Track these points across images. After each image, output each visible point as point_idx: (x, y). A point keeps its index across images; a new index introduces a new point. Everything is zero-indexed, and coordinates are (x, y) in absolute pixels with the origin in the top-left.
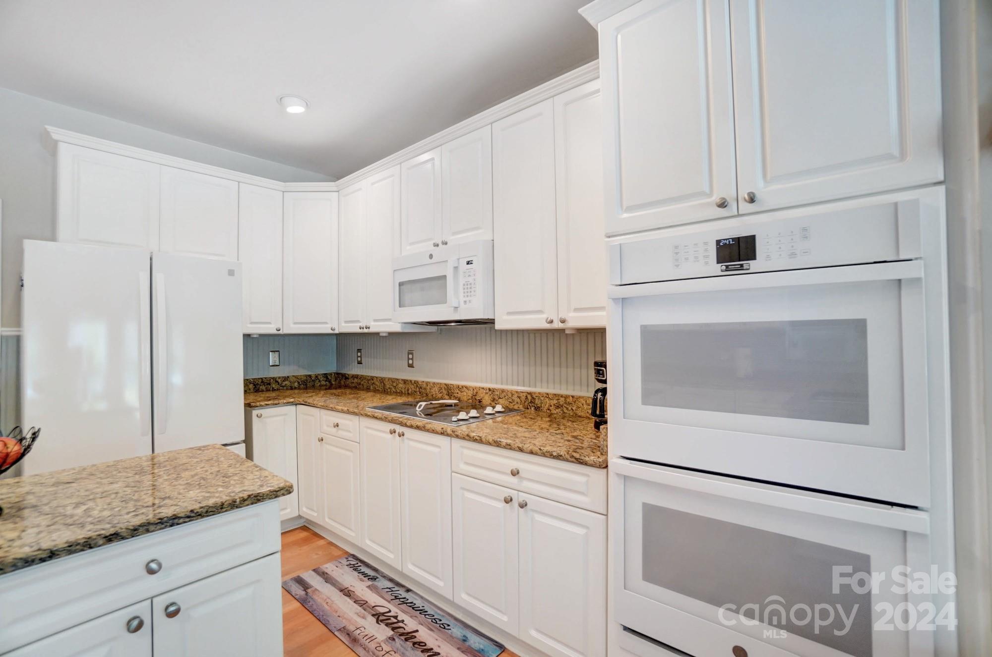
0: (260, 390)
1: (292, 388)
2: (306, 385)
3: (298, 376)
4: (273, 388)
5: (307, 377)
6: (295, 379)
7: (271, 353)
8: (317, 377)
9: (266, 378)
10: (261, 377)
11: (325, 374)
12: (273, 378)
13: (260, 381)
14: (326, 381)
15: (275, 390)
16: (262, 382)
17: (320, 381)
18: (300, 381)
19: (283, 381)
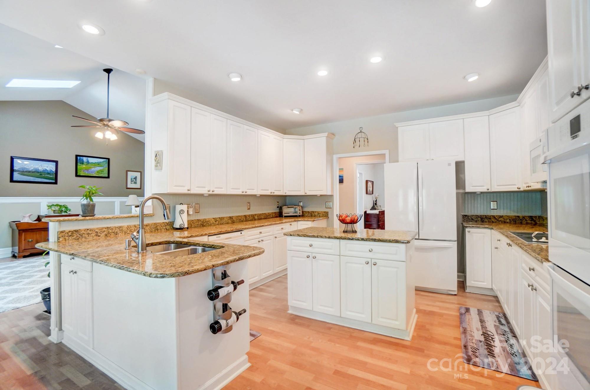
0: (485, 221)
1: (505, 222)
2: (515, 221)
3: (510, 216)
4: (492, 221)
5: (516, 217)
6: (507, 218)
7: (491, 202)
8: (524, 217)
9: (488, 215)
10: (485, 215)
11: (530, 216)
12: (493, 216)
13: (485, 216)
14: (531, 221)
15: (494, 222)
16: (486, 217)
17: (526, 220)
18: (511, 219)
19: (499, 218)
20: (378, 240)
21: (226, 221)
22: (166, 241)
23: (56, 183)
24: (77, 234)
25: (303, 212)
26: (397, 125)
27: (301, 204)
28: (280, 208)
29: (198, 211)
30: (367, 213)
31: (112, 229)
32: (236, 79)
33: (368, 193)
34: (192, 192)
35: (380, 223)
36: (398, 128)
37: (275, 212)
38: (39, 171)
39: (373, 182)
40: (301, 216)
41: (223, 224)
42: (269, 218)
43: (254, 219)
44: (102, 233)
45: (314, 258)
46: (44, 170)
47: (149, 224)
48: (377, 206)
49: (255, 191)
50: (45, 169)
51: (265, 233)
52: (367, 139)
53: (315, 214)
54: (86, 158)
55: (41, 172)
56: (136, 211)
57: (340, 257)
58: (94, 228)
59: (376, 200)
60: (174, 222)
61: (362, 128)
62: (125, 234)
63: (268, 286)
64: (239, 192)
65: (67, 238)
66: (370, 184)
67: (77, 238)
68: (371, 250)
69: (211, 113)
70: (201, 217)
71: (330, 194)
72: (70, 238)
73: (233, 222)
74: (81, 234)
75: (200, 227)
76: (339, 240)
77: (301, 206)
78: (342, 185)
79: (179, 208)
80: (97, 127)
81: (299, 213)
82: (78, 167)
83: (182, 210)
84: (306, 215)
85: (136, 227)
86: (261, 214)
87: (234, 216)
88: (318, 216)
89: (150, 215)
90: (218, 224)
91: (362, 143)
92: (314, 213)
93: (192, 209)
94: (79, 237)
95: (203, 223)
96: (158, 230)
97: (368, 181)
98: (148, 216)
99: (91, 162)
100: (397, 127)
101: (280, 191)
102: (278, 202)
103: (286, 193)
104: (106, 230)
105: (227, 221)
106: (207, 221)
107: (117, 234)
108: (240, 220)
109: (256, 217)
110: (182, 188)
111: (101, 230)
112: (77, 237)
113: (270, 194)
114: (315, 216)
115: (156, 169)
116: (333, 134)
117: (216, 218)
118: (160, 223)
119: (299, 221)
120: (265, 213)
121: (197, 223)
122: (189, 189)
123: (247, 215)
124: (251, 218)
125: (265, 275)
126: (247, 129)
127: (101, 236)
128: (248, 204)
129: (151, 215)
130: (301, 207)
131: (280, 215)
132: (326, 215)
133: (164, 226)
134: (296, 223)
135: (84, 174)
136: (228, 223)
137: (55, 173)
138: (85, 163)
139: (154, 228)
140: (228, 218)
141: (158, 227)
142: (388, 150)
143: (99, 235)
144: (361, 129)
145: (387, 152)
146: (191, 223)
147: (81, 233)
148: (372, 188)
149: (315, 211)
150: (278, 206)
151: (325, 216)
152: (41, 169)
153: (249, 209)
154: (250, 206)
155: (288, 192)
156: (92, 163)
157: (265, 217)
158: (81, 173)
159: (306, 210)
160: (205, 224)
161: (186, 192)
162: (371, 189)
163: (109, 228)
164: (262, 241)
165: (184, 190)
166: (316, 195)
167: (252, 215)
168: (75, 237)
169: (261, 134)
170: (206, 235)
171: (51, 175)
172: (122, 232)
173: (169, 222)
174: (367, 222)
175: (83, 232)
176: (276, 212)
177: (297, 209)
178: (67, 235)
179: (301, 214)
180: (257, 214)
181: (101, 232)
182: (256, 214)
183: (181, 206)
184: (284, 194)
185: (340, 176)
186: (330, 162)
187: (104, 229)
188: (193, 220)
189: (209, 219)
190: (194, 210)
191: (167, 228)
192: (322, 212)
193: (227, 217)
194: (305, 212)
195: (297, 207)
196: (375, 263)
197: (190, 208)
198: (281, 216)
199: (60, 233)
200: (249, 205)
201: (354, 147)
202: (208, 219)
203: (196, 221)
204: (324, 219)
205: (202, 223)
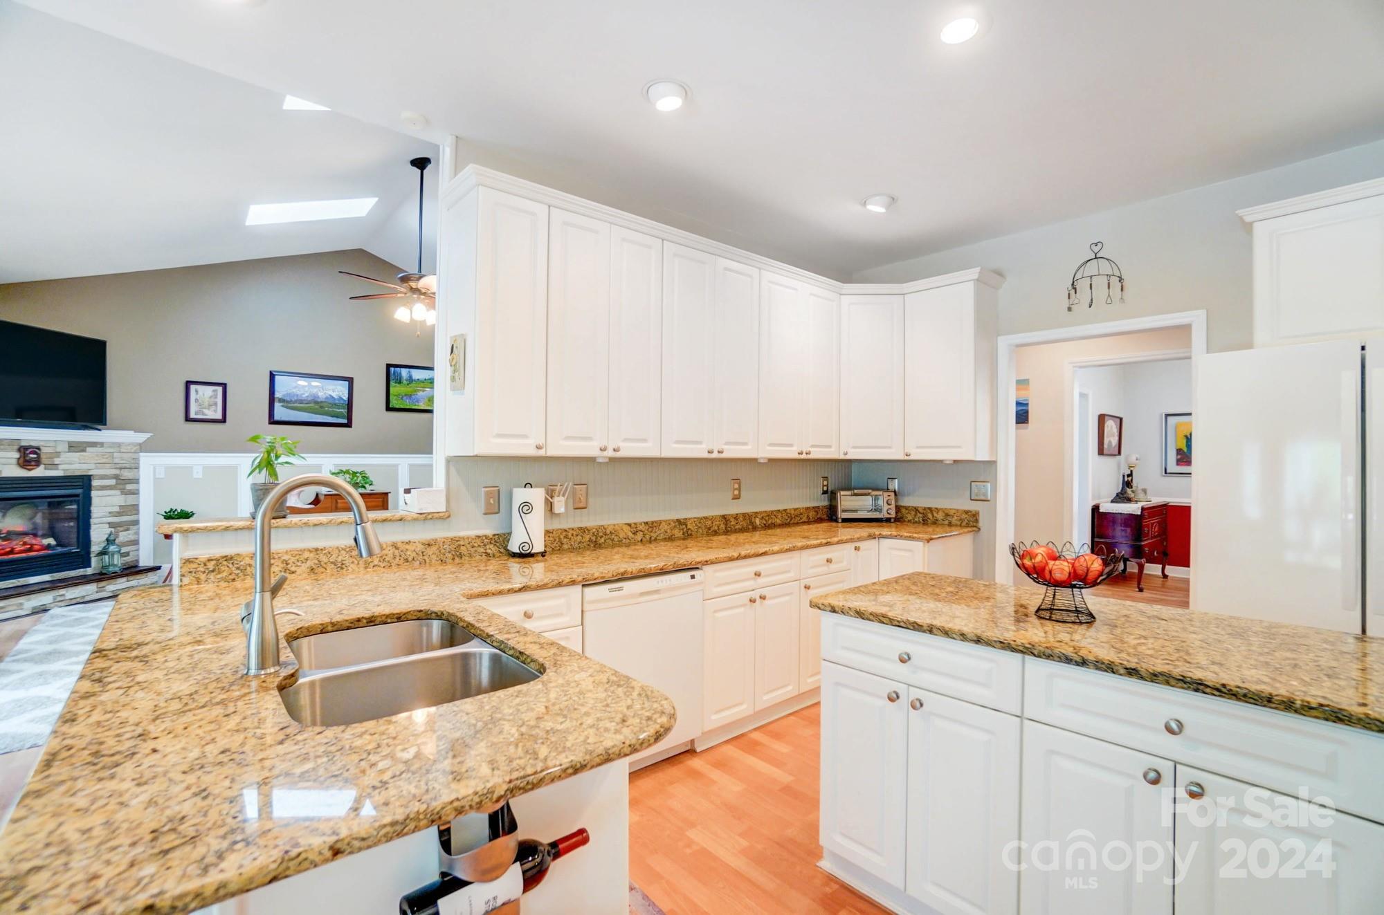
20: (1218, 690)
21: (666, 532)
22: (421, 611)
23: (349, 425)
24: (231, 566)
25: (898, 508)
26: (1248, 214)
27: (895, 485)
28: (832, 495)
29: (582, 505)
30: (1101, 511)
31: (329, 553)
32: (669, 103)
33: (1105, 452)
34: (552, 451)
35: (1143, 543)
36: (1255, 225)
37: (816, 507)
38: (319, 400)
39: (1121, 419)
40: (892, 520)
41: (656, 539)
42: (797, 523)
43: (750, 527)
44: (299, 564)
45: (914, 707)
46: (327, 398)
47: (436, 541)
48: (1133, 492)
49: (749, 447)
50: (330, 395)
51: (768, 576)
52: (1121, 279)
53: (935, 515)
54: (408, 370)
55: (322, 402)
56: (406, 503)
57: (1022, 723)
58: (280, 551)
59: (1131, 471)
60: (510, 534)
61: (1100, 245)
62: (366, 568)
63: (777, 736)
64: (699, 452)
65: (203, 577)
66: (1111, 426)
67: (231, 577)
68: (1174, 726)
69: (611, 223)
70: (590, 520)
71: (986, 458)
72: (212, 576)
73: (688, 535)
74: (242, 568)
75: (587, 548)
76: (1019, 656)
77: (895, 492)
78: (1027, 428)
79: (521, 495)
80: (399, 295)
81: (888, 511)
82: (392, 390)
83: (526, 504)
84: (910, 517)
85: (397, 548)
86: (772, 511)
87: (690, 519)
88: (946, 522)
89: (437, 515)
90: (641, 540)
91: (1101, 292)
92: (933, 515)
93: (562, 499)
94: (237, 575)
95: (596, 538)
96: (461, 556)
97: (1106, 418)
98: (431, 519)
99: (417, 378)
100: (1251, 224)
101: (830, 447)
102: (826, 478)
103: (846, 454)
104: (312, 555)
105: (669, 531)
106: (608, 532)
107: (342, 568)
108: (709, 529)
109: (758, 521)
110: (520, 441)
111: (297, 557)
112: (230, 574)
113: (796, 456)
114: (935, 523)
115: (453, 389)
116: (999, 274)
117: (635, 524)
118: (468, 538)
119: (884, 537)
120: (785, 510)
121: (579, 537)
122: (541, 442)
123: (732, 515)
124: (742, 523)
125: (768, 699)
126: (726, 269)
127: (297, 573)
128: (735, 483)
129: (441, 514)
130: (893, 494)
131: (830, 515)
132: (970, 522)
133: (479, 546)
134: (873, 543)
135: (403, 404)
136: (670, 539)
137: (347, 403)
138: (405, 382)
139: (449, 552)
140: (673, 524)
141: (462, 548)
142: (1204, 312)
143: (293, 569)
144: (1096, 249)
145: (1197, 319)
146: (562, 537)
147: (242, 563)
148: (1117, 438)
149: (937, 509)
150: (825, 488)
151: (968, 526)
152: (322, 395)
153: (737, 498)
154: (739, 490)
155: (853, 450)
156: (418, 380)
157: (788, 521)
158: (395, 403)
159: (907, 502)
160: (602, 540)
161: (531, 451)
162: (1115, 441)
163: (322, 549)
164: (761, 597)
165: (526, 448)
166: (941, 461)
167: (744, 515)
168: (224, 574)
169: (770, 282)
170: (573, 583)
171: (339, 409)
172: (356, 562)
173: (494, 535)
174: (1099, 537)
175: (247, 563)
176: (818, 507)
177: (881, 498)
178: (202, 569)
179: (894, 516)
180: (761, 513)
181: (298, 561)
182: (756, 513)
183: (528, 490)
184: (842, 457)
185: (1018, 404)
186: (987, 362)
187: (307, 555)
188: (566, 531)
189: (614, 525)
190: (571, 501)
191: (489, 551)
192: (958, 510)
193: (668, 522)
194: (906, 508)
195: (881, 493)
196: (1195, 789)
197: (558, 496)
198: (834, 518)
199: (184, 563)
200: (736, 486)
201: (1069, 309)
202: (612, 527)
203: (575, 533)
204: (965, 533)
205: (594, 539)
